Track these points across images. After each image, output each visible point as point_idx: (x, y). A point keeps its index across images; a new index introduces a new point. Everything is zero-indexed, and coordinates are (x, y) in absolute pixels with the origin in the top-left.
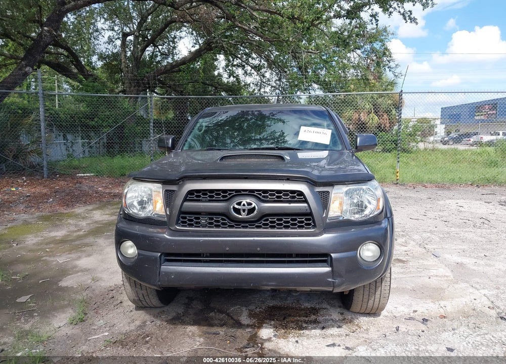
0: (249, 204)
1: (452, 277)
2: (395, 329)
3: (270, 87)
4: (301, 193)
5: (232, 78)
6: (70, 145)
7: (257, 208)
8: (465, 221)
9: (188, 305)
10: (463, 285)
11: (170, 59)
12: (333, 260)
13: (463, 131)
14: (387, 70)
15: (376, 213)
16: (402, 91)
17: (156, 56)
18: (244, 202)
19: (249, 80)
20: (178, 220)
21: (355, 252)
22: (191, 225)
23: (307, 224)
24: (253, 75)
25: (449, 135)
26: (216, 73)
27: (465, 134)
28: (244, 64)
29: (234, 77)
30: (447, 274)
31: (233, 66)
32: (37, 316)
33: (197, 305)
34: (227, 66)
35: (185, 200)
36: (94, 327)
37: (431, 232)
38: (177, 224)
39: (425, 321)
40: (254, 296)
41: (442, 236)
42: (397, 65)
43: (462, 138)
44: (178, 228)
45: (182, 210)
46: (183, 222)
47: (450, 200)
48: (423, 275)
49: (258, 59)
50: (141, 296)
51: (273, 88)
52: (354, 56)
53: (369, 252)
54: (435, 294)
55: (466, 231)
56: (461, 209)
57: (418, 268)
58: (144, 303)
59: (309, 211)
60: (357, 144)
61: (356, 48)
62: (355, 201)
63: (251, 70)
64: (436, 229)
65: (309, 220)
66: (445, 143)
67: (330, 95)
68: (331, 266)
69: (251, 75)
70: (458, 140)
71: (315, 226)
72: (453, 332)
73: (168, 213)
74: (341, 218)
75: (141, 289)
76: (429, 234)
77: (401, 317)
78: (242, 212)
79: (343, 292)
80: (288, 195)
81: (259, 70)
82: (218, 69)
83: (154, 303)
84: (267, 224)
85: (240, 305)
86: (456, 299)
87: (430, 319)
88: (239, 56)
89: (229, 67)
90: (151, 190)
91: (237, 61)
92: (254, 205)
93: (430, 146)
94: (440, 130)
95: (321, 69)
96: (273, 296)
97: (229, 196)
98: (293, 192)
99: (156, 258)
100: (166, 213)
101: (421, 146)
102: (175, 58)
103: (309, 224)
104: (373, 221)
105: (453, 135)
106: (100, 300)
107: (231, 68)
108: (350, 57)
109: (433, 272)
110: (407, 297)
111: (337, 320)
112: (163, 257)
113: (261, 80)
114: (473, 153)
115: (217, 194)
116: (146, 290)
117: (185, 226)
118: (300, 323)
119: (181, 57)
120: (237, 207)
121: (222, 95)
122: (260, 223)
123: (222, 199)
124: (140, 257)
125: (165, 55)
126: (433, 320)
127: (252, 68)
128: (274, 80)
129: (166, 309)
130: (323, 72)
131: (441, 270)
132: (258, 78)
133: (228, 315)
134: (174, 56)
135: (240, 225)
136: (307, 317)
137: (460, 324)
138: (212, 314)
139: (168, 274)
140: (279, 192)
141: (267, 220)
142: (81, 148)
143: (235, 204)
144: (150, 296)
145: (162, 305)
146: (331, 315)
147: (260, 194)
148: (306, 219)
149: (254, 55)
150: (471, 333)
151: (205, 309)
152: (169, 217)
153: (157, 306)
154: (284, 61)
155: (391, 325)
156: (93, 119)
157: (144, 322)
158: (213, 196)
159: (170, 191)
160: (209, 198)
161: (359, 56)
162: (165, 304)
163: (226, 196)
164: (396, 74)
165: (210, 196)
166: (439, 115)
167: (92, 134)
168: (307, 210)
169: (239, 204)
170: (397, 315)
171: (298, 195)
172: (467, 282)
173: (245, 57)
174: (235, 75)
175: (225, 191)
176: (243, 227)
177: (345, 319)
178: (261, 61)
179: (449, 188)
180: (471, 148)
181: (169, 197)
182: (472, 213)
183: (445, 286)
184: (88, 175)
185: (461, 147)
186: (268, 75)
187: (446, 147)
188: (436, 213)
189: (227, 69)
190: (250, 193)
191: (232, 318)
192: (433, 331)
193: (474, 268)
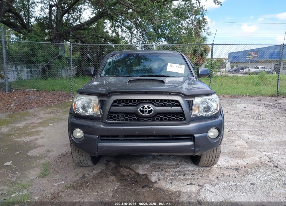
0: (149, 108)
1: (247, 145)
2: (222, 174)
3: (136, 39)
4: (177, 102)
5: (114, 34)
6: (19, 72)
7: (153, 110)
8: (248, 115)
9: (107, 165)
10: (254, 150)
11: (78, 22)
12: (195, 138)
13: (240, 66)
14: (203, 31)
15: (216, 112)
16: (213, 43)
17: (70, 20)
18: (146, 106)
19: (124, 35)
20: (108, 117)
21: (207, 133)
22: (115, 120)
23: (180, 119)
24: (126, 32)
25: (232, 68)
26: (105, 30)
27: (241, 68)
28: (121, 25)
29: (115, 33)
30: (244, 144)
31: (115, 26)
32: (19, 173)
33: (112, 165)
34: (112, 26)
35: (112, 105)
36: (54, 179)
37: (232, 121)
38: (107, 119)
39: (237, 169)
40: (143, 158)
41: (238, 124)
42: (208, 28)
43: (239, 70)
44: (107, 121)
45: (110, 111)
46: (110, 118)
47: (239, 104)
48: (232, 145)
49: (129, 23)
50: (82, 160)
51: (138, 40)
52: (185, 23)
53: (213, 133)
54: (240, 155)
55: (250, 121)
56: (245, 108)
57: (229, 141)
58: (83, 164)
59: (182, 111)
60: (198, 74)
61: (186, 18)
62: (205, 105)
63: (125, 29)
64: (234, 120)
65: (182, 116)
66: (231, 72)
67: (171, 45)
68: (194, 141)
69: (125, 32)
70: (237, 71)
71: (185, 120)
72: (252, 175)
73: (102, 113)
74: (198, 115)
75: (82, 156)
76: (231, 123)
77: (224, 167)
78: (145, 112)
79: (198, 155)
80: (170, 102)
81: (130, 29)
82: (106, 28)
83: (89, 164)
84: (158, 119)
85: (137, 163)
86: (251, 157)
87: (239, 168)
88: (119, 21)
89: (113, 27)
90: (91, 99)
91: (117, 24)
92: (152, 108)
93: (224, 74)
94: (228, 65)
95: (166, 29)
96: (154, 158)
97: (137, 103)
98: (173, 101)
99: (96, 139)
100: (101, 113)
101: (219, 74)
102: (81, 21)
103: (182, 119)
104: (215, 116)
105: (235, 68)
106: (55, 163)
107: (114, 28)
108: (182, 23)
109: (237, 143)
110: (226, 157)
111: (191, 170)
112: (100, 138)
113: (132, 35)
114: (246, 78)
115: (130, 102)
116: (85, 157)
117: (112, 120)
118: (171, 173)
119: (84, 21)
120: (142, 109)
121: (108, 44)
122: (155, 118)
123: (133, 105)
124: (86, 138)
125: (75, 20)
126: (241, 169)
127: (126, 28)
128: (139, 35)
129: (95, 167)
130: (168, 32)
131: (241, 142)
132: (129, 34)
133: (131, 169)
134: (80, 20)
135: (143, 119)
136: (174, 169)
137: (255, 171)
138: (122, 169)
139: (102, 147)
140: (165, 101)
141: (159, 116)
142: (26, 74)
143: (141, 107)
144: (87, 160)
145: (93, 165)
146: (187, 168)
147: (155, 102)
148: (180, 116)
149: (128, 21)
150: (262, 175)
151: (117, 166)
152: (103, 115)
153: (90, 165)
154: (145, 24)
155: (220, 172)
156: (34, 57)
157: (84, 175)
158: (128, 103)
159: (103, 100)
160: (125, 105)
161: (188, 22)
162: (94, 164)
163: (135, 103)
164: (208, 33)
165: (126, 103)
166: (227, 57)
167: (33, 66)
168: (181, 111)
169: (143, 108)
170: (222, 167)
171: (176, 102)
172: (255, 148)
173: (122, 21)
174: (116, 32)
175: (135, 100)
176: (145, 121)
177: (195, 170)
178: (131, 24)
179: (237, 98)
180: (245, 75)
181: (102, 104)
182: (251, 111)
183: (245, 150)
184: (32, 90)
185: (240, 75)
186: (135, 32)
187: (231, 75)
188: (232, 111)
189: (111, 28)
190: (149, 101)
191: (133, 171)
192: (242, 175)
193: (258, 141)
